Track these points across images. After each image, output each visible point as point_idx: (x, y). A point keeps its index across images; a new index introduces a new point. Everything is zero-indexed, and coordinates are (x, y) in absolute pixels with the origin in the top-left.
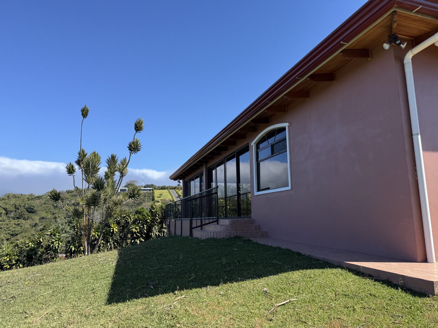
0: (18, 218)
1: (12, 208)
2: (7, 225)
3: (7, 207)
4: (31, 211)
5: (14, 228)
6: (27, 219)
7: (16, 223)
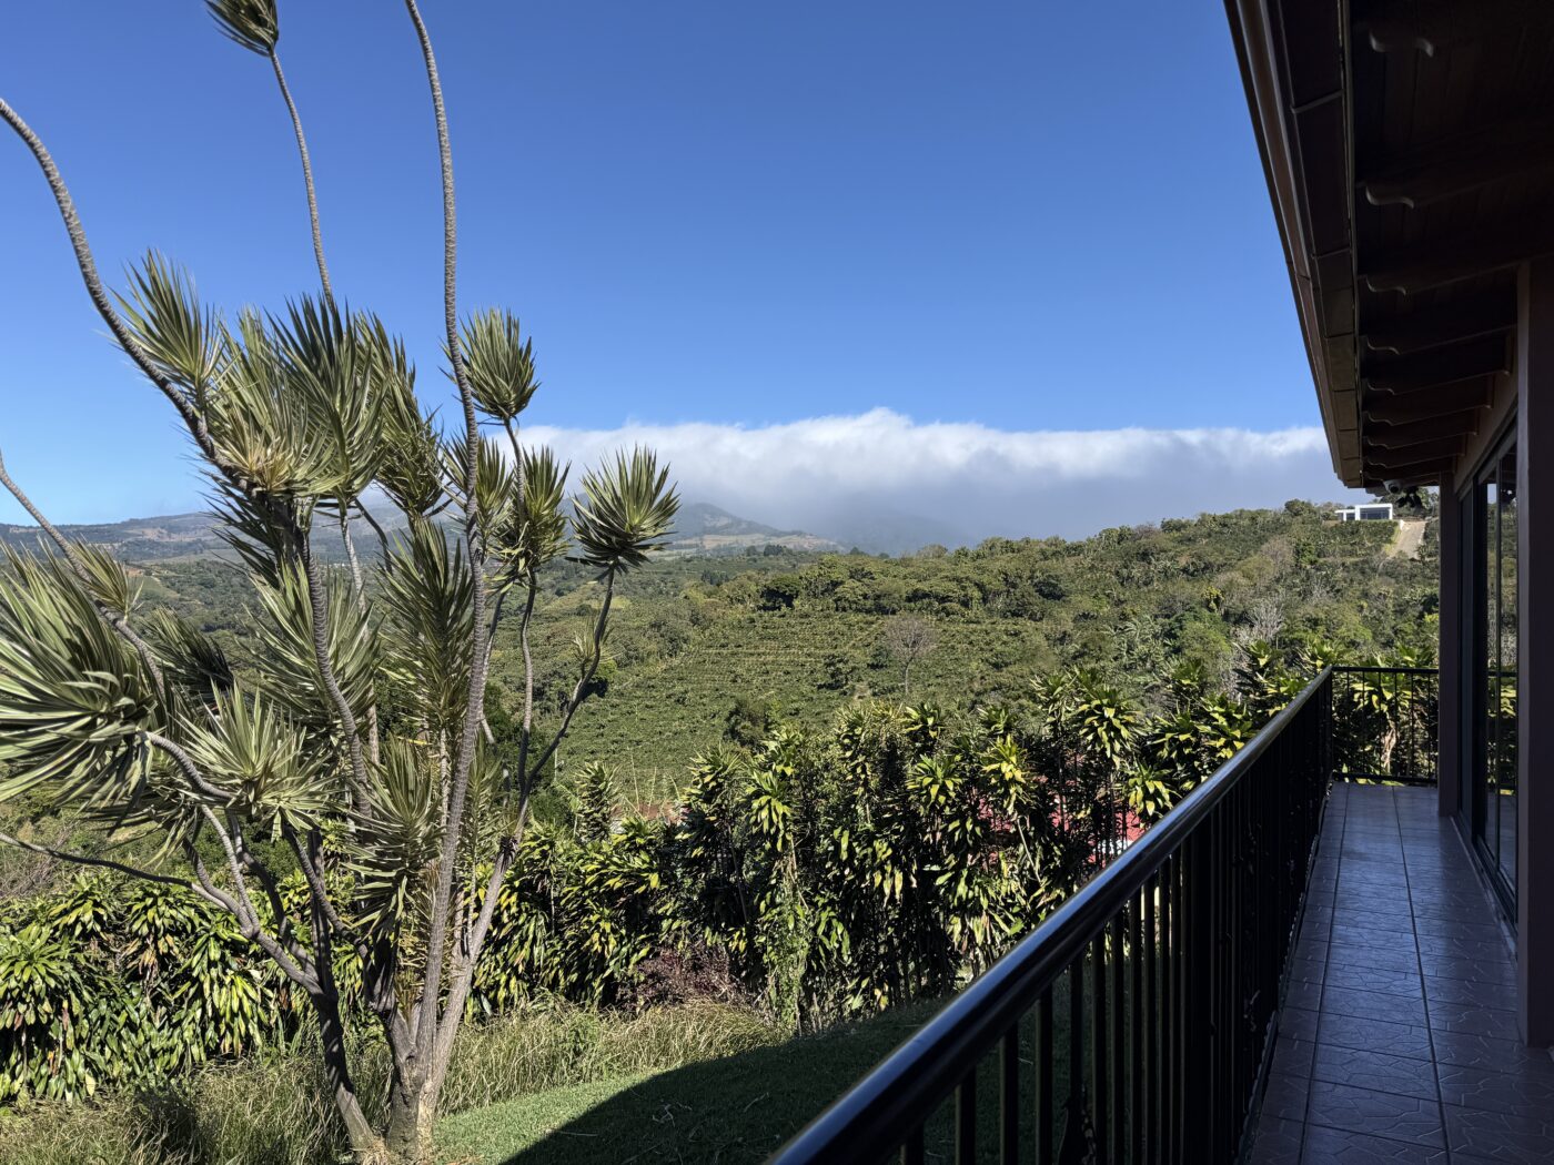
0: (1014, 614)
1: (996, 584)
2: (987, 634)
3: (985, 579)
4: (1051, 592)
5: (1004, 643)
6: (1041, 619)
7: (1011, 628)
